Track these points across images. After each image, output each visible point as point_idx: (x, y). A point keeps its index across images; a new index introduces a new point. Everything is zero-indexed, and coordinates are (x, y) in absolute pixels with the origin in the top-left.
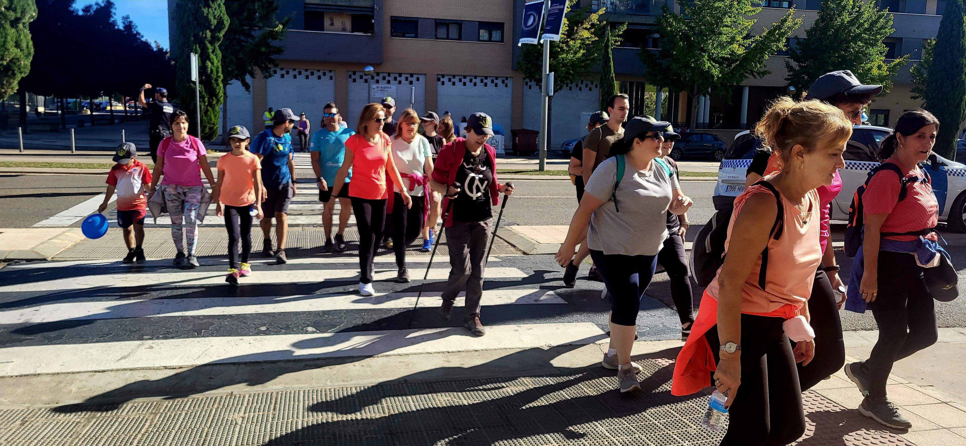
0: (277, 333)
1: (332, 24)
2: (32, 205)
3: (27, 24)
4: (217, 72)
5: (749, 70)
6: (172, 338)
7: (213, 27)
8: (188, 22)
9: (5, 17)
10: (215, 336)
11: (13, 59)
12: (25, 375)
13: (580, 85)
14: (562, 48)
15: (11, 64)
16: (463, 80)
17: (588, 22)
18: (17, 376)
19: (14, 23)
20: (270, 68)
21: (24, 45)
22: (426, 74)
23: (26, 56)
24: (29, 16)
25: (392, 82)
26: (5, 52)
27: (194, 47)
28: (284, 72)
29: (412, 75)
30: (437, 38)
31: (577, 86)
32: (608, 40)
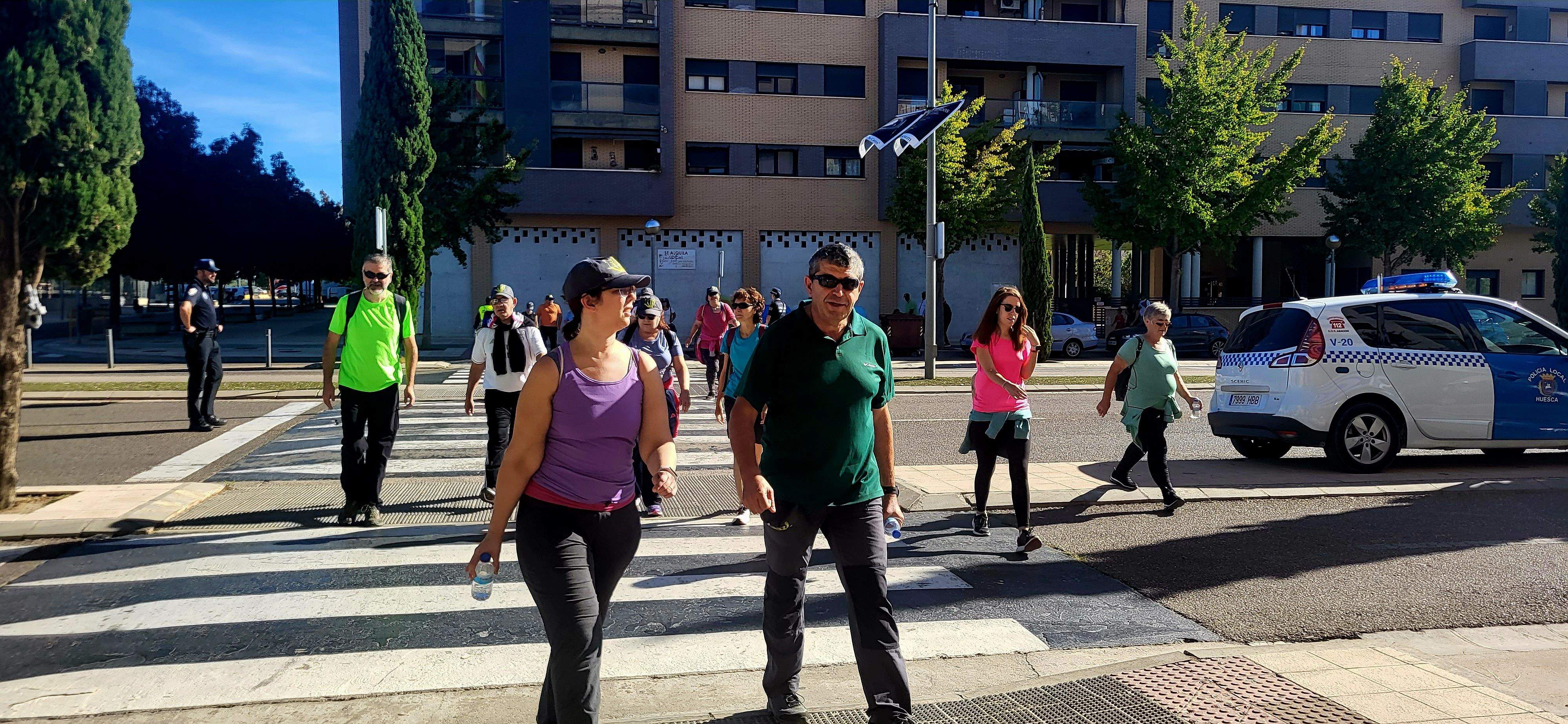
0: (505, 641)
1: (595, 157)
2: (126, 449)
3: (128, 168)
4: (416, 237)
5: (1262, 212)
6: (340, 651)
7: (410, 167)
8: (373, 160)
9: (95, 158)
10: (407, 648)
11: (104, 221)
12: (109, 714)
13: (988, 241)
14: (957, 185)
15: (102, 230)
16: (802, 239)
17: (998, 143)
18: (96, 715)
19: (108, 168)
20: (498, 228)
21: (122, 200)
22: (742, 231)
23: (124, 217)
24: (132, 155)
25: (689, 243)
26: (92, 211)
27: (381, 199)
28: (519, 233)
29: (720, 233)
30: (759, 174)
31: (983, 243)
32: (1030, 171)
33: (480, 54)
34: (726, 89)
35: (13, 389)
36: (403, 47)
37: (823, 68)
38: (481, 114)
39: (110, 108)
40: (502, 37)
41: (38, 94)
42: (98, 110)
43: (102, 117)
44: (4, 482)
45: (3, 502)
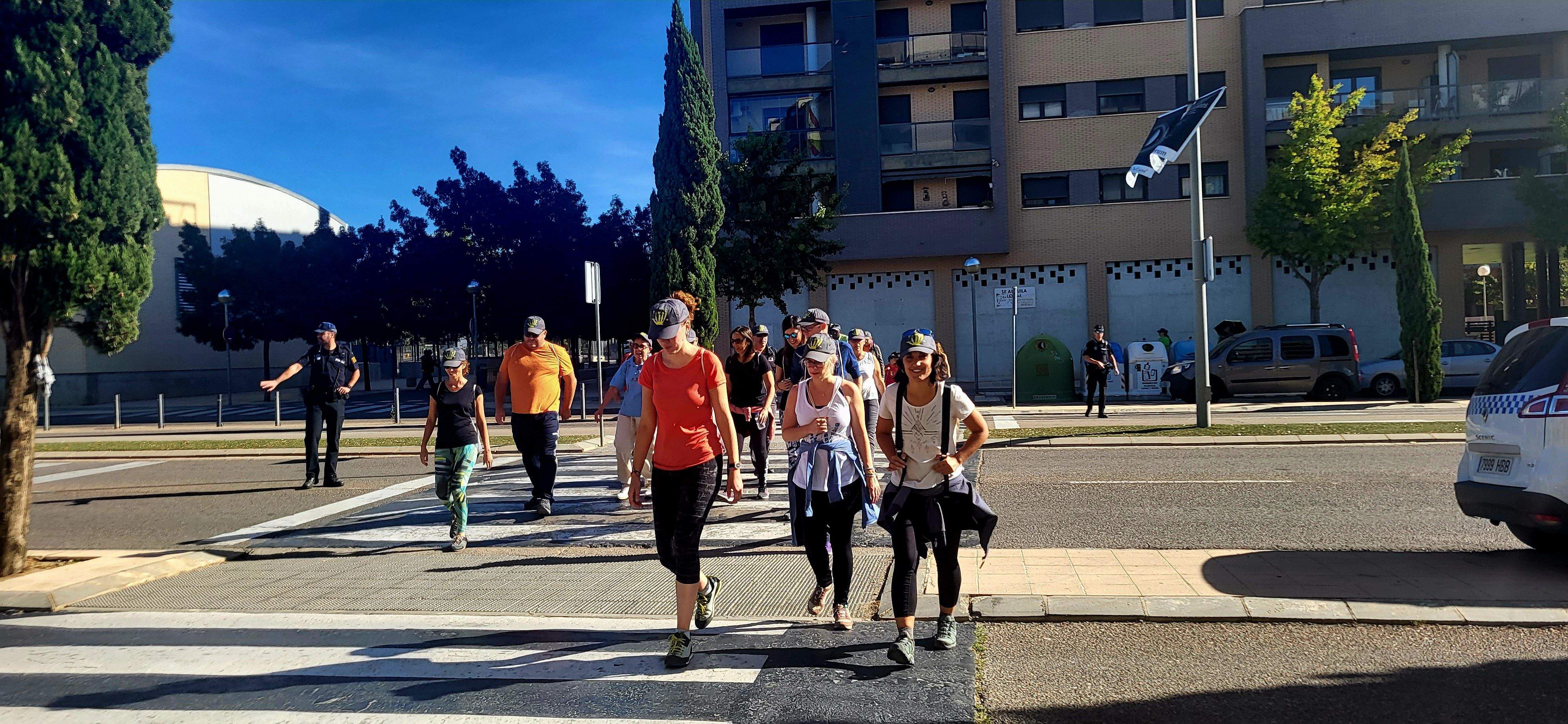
1: (927, 198)
4: (706, 289)
7: (699, 221)
9: (87, 227)
11: (106, 289)
14: (1327, 193)
16: (1155, 268)
17: (1384, 140)
22: (1086, 263)
25: (1028, 280)
26: (86, 280)
27: (672, 254)
28: (853, 280)
29: (1061, 268)
30: (1103, 201)
33: (813, 107)
34: (1064, 115)
35: (20, 457)
36: (689, 105)
37: (1174, 79)
38: (798, 164)
39: (100, 178)
40: (832, 87)
41: (8, 168)
42: (86, 180)
43: (92, 186)
44: (8, 549)
45: (7, 569)
